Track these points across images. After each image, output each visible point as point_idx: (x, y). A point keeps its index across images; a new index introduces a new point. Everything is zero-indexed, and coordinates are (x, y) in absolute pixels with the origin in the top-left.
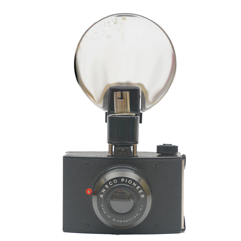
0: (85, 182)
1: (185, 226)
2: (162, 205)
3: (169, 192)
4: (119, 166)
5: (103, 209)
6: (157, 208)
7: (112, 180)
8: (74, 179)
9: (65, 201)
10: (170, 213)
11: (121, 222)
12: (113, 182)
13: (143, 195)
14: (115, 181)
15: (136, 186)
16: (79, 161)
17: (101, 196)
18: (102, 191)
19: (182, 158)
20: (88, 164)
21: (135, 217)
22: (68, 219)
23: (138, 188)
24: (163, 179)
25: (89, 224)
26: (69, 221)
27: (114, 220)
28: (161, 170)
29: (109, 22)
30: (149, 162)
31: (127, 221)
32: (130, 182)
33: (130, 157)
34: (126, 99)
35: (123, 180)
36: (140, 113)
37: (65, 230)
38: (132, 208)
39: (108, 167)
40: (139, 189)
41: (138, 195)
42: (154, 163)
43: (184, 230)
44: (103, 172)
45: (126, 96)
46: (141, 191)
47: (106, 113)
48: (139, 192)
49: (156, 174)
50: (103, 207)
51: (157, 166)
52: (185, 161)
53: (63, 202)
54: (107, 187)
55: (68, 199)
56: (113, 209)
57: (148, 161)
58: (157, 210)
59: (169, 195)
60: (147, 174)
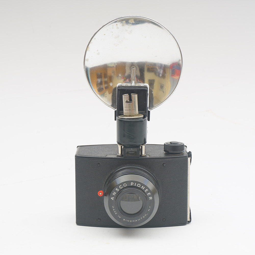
0: (96, 180)
1: (190, 218)
2: (169, 200)
3: (175, 189)
4: (128, 166)
5: (114, 210)
6: (165, 203)
7: (122, 184)
8: (86, 177)
9: (78, 197)
10: (176, 208)
11: (131, 221)
12: (122, 185)
13: (151, 197)
14: (125, 185)
15: (145, 189)
16: (91, 161)
17: (112, 198)
18: (113, 194)
19: (188, 155)
20: (99, 164)
21: (144, 217)
22: (81, 214)
23: (146, 191)
24: (170, 176)
25: (101, 218)
26: (82, 215)
27: (124, 220)
28: (168, 168)
29: (117, 25)
30: (157, 161)
31: (136, 221)
32: (139, 185)
33: (139, 157)
34: (135, 102)
35: (132, 183)
36: (148, 111)
37: (78, 223)
38: (141, 209)
39: (118, 167)
40: (148, 192)
41: (147, 197)
42: (161, 162)
43: (190, 222)
44: (113, 171)
45: (135, 99)
46: (149, 194)
47: (115, 111)
48: (148, 194)
49: (164, 173)
50: (113, 209)
51: (164, 165)
52: (191, 158)
53: (76, 198)
54: (118, 190)
55: (80, 195)
56: (123, 210)
57: (155, 160)
58: (164, 205)
59: (176, 191)
60: (155, 172)
